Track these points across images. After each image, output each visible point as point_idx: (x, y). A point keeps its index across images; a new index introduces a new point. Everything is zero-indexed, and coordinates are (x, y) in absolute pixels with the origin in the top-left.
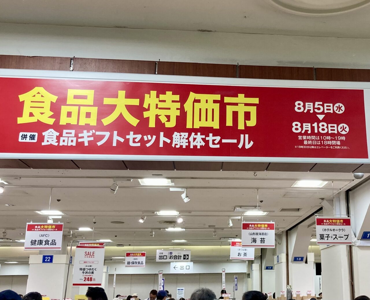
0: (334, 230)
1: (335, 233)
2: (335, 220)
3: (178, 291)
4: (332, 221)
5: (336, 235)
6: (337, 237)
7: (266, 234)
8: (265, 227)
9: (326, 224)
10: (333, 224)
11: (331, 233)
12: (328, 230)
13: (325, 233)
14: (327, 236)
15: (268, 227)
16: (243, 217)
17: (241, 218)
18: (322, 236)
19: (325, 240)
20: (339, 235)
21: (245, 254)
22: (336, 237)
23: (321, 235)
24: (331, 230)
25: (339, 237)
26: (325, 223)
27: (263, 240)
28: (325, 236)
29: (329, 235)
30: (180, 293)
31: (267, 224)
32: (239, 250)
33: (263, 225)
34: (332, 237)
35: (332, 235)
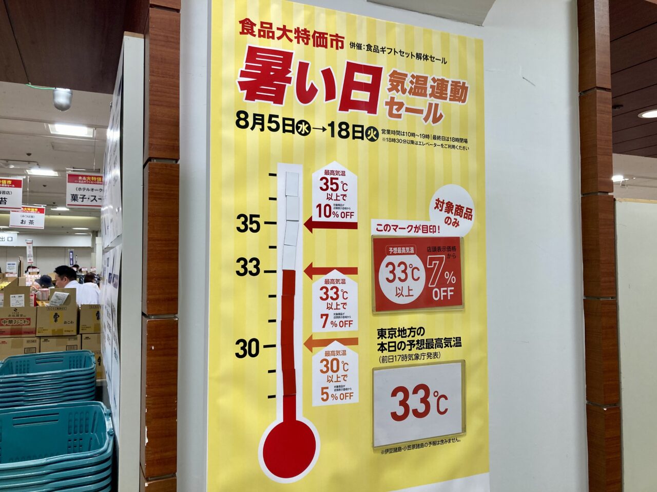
0: (93, 189)
1: (94, 193)
2: (95, 178)
3: (7, 265)
4: (91, 179)
5: (95, 196)
6: (97, 198)
7: (8, 193)
8: (7, 184)
9: (82, 182)
10: (92, 182)
11: (88, 194)
12: (84, 189)
13: (79, 193)
14: (82, 197)
15: (12, 184)
16: (28, 177)
17: (27, 178)
18: (74, 197)
19: (79, 202)
20: (100, 196)
21: (31, 222)
22: (94, 199)
23: (73, 195)
24: (88, 190)
25: (99, 199)
26: (81, 180)
27: (3, 200)
28: (79, 197)
29: (85, 196)
30: (11, 268)
31: (10, 180)
32: (23, 216)
33: (5, 181)
34: (88, 198)
35: (89, 196)
